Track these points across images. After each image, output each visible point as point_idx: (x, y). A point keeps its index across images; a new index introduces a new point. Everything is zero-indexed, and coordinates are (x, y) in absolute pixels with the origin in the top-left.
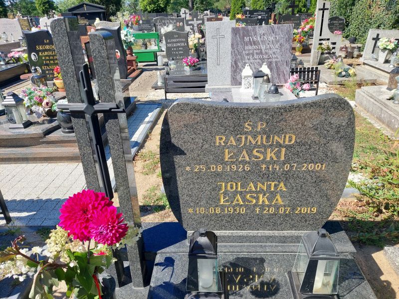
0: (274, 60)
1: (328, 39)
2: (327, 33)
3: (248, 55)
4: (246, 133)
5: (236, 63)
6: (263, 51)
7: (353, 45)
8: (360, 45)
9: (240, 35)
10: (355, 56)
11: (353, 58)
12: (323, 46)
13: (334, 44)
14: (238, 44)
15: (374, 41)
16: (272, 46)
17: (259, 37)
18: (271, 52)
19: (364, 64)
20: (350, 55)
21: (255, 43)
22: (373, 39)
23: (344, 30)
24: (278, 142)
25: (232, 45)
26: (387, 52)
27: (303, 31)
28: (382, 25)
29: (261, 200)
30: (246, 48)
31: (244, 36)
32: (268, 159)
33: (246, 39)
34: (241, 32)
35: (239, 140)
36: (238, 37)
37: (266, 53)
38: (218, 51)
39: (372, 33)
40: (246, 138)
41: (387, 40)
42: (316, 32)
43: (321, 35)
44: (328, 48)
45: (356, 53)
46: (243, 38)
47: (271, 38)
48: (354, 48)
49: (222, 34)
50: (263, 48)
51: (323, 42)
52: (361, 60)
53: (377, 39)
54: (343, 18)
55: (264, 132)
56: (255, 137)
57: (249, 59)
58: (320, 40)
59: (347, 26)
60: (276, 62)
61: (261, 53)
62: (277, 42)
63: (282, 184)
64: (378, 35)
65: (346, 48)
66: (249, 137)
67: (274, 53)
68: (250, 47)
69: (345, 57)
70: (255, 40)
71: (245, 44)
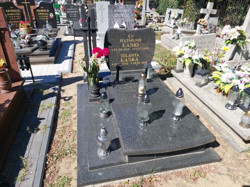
0: (127, 21)
1: (149, 13)
2: (148, 9)
3: (116, 18)
4: (128, 38)
5: (110, 21)
6: (123, 17)
7: (161, 16)
8: (164, 16)
9: (112, 8)
10: (162, 22)
11: (161, 22)
12: (147, 16)
13: (152, 15)
14: (111, 13)
15: (169, 14)
16: (126, 15)
17: (120, 10)
18: (126, 17)
19: (165, 25)
20: (159, 21)
21: (119, 13)
22: (169, 13)
23: (157, 8)
24: (137, 41)
25: (109, 13)
26: (174, 19)
27: (137, 8)
28: (173, 6)
29: (132, 59)
30: (115, 15)
31: (114, 9)
32: (134, 46)
33: (115, 11)
34: (113, 7)
35: (126, 40)
36: (111, 9)
37: (124, 18)
38: (102, 16)
39: (168, 10)
40: (129, 40)
41: (174, 14)
42: (144, 9)
43: (146, 10)
44: (149, 17)
45: (162, 20)
46: (114, 11)
47: (126, 11)
48: (161, 18)
49: (104, 8)
50: (122, 15)
51: (147, 14)
52: (164, 24)
53: (170, 13)
54: (156, 2)
55: (133, 38)
56: (131, 40)
57: (116, 20)
58: (146, 13)
59: (158, 6)
60: (128, 22)
61: (122, 18)
62: (128, 13)
63: (138, 54)
64: (171, 11)
65: (158, 17)
66: (129, 39)
67: (127, 18)
68: (117, 15)
69: (158, 22)
70: (119, 11)
71: (114, 13)
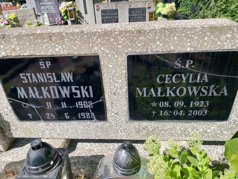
3: (43, 10)
14: (38, 6)
16: (51, 7)
18: (51, 9)
21: (44, 5)
30: (41, 7)
31: (40, 2)
33: (41, 4)
34: (38, 1)
36: (37, 3)
37: (49, 9)
47: (50, 3)
49: (32, 2)
50: (48, 7)
57: (44, 12)
60: (54, 13)
61: (47, 9)
67: (52, 9)
68: (43, 7)
70: (44, 4)
71: (41, 6)
